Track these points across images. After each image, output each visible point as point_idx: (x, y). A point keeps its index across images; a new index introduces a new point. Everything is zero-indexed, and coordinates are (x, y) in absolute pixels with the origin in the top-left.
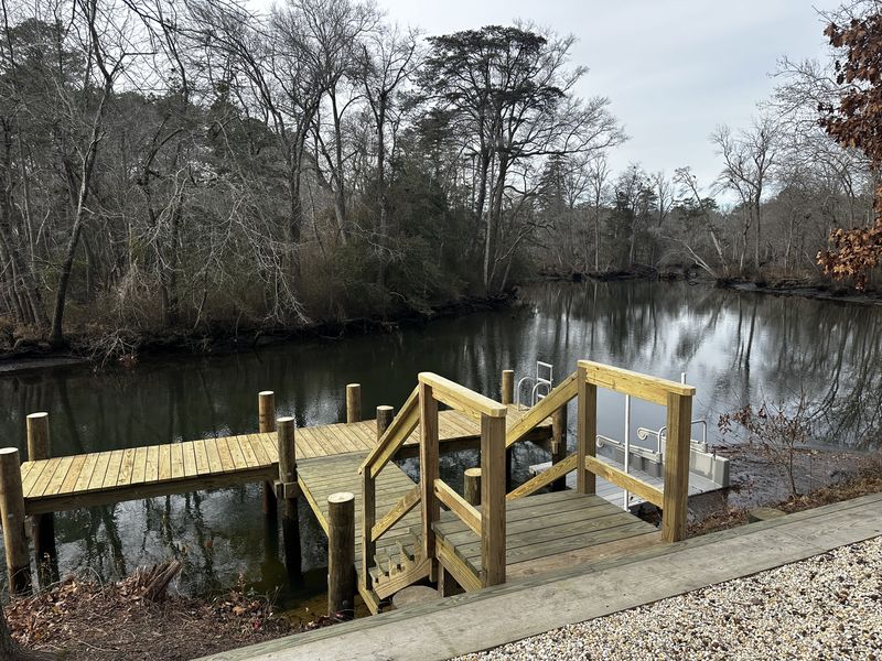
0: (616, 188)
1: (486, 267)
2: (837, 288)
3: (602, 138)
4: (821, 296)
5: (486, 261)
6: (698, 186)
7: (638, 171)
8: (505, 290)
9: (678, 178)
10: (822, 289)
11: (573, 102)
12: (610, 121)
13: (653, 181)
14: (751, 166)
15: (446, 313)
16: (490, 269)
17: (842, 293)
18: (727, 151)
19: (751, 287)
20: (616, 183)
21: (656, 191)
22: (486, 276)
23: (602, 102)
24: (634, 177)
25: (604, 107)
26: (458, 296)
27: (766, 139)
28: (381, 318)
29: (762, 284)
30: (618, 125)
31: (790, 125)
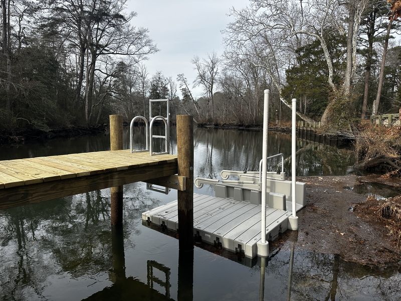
0: (151, 83)
1: (86, 110)
2: (247, 124)
3: (146, 49)
4: (241, 128)
5: (87, 107)
6: (188, 83)
7: (161, 75)
8: (99, 123)
9: (179, 79)
10: (240, 126)
11: (130, 28)
12: (149, 41)
13: (167, 81)
14: (208, 74)
15: (61, 134)
16: (89, 112)
17: (249, 126)
18: (199, 68)
19: (213, 126)
20: (151, 80)
21: (169, 87)
22: (87, 115)
23: (145, 31)
24: (159, 78)
25: (146, 33)
26: (69, 126)
27: (214, 63)
28: (11, 134)
29: (216, 125)
30: (153, 43)
31: (235, 42)
